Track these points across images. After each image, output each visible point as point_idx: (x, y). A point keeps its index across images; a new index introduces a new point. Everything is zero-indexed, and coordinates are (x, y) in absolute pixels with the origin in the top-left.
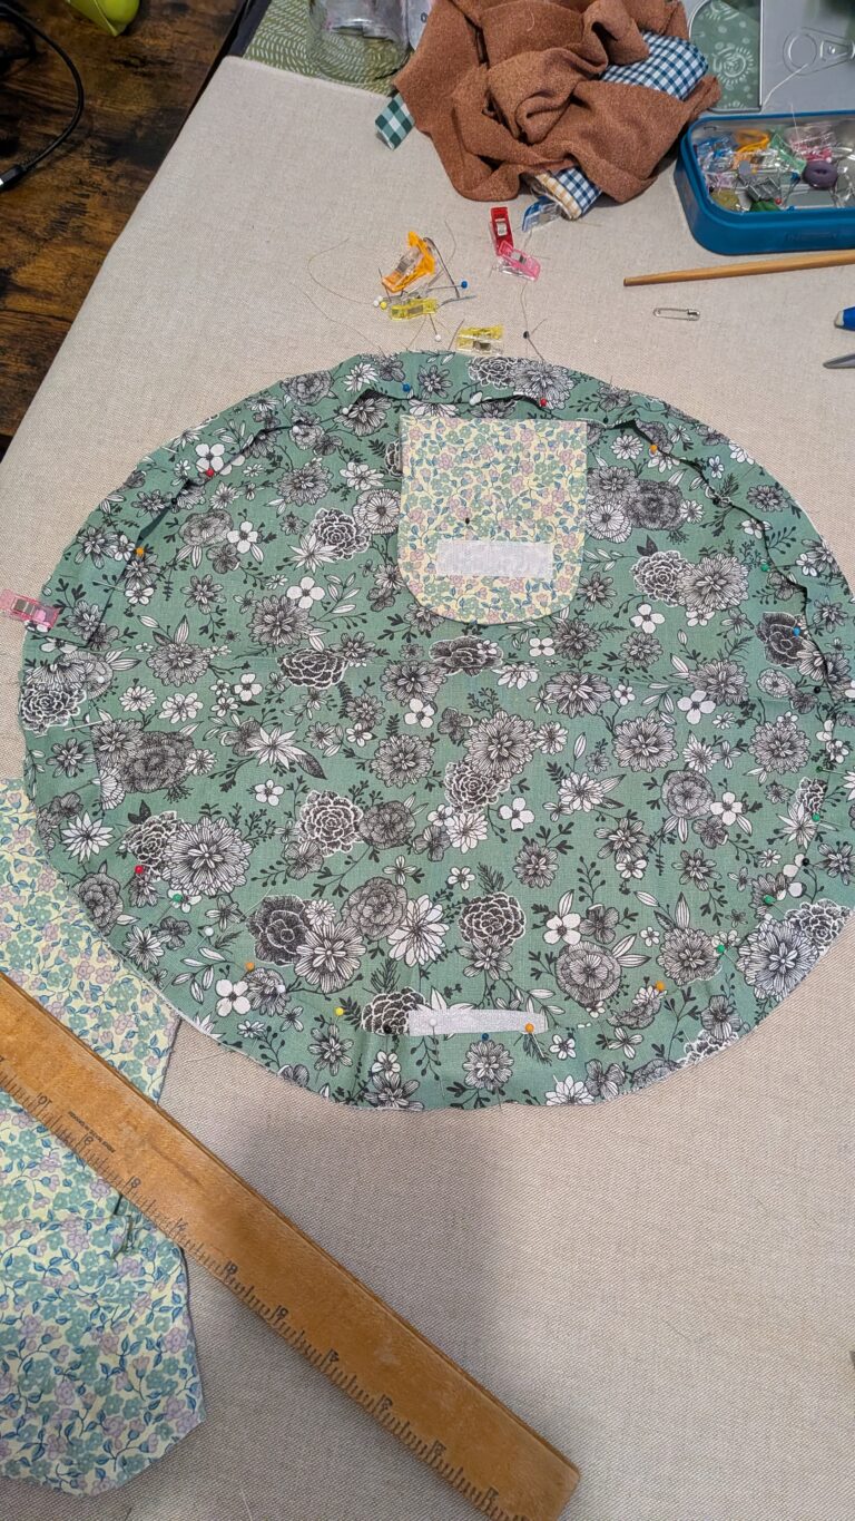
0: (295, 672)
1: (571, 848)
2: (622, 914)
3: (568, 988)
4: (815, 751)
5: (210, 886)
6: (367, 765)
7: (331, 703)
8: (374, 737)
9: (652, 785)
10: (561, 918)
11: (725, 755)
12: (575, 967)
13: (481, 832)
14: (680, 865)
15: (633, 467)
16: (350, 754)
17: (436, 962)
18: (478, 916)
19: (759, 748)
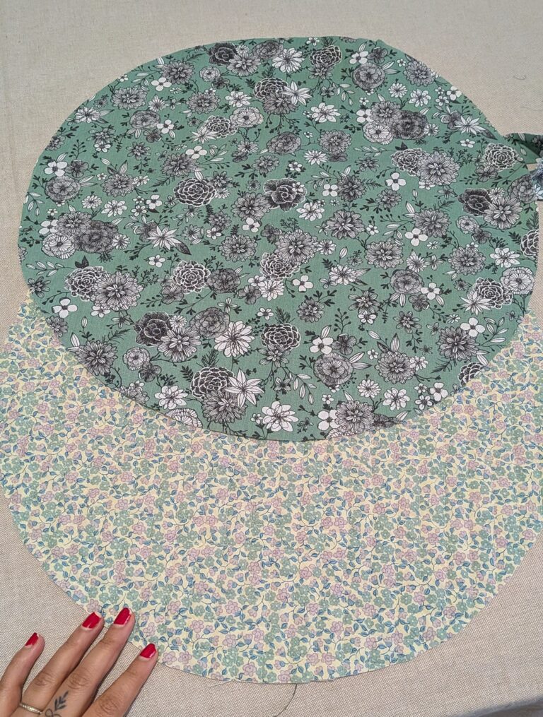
0: (182, 196)
1: (333, 303)
2: (358, 341)
3: (320, 376)
4: (488, 263)
5: (116, 306)
6: (216, 248)
8: (223, 235)
9: (384, 277)
10: (322, 339)
11: (432, 263)
12: (325, 367)
13: (280, 291)
14: (398, 318)
15: (400, 102)
17: (243, 356)
18: (273, 333)
19: (454, 260)
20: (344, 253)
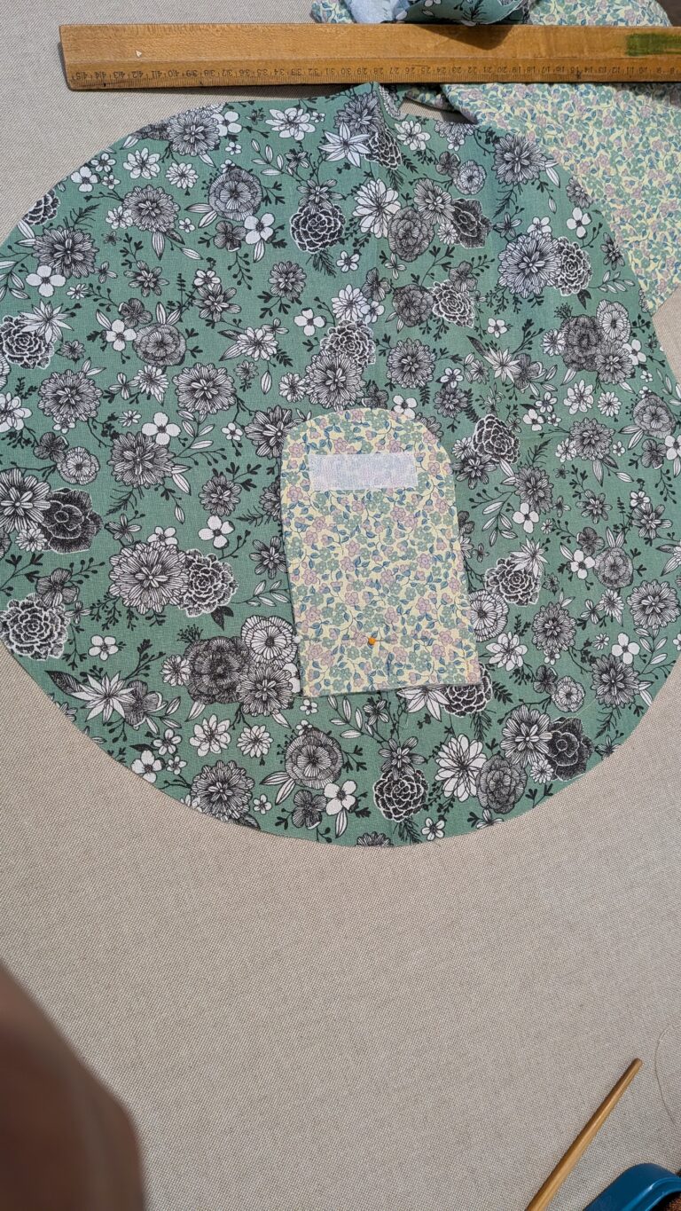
1: (260, 297)
2: (211, 243)
3: (251, 179)
4: (34, 396)
5: (523, 243)
6: (439, 354)
7: (480, 402)
8: (438, 381)
9: (195, 351)
10: (262, 239)
12: (246, 196)
13: (337, 304)
14: (161, 283)
16: (455, 359)
18: (329, 230)
19: (91, 395)
20: (266, 382)
